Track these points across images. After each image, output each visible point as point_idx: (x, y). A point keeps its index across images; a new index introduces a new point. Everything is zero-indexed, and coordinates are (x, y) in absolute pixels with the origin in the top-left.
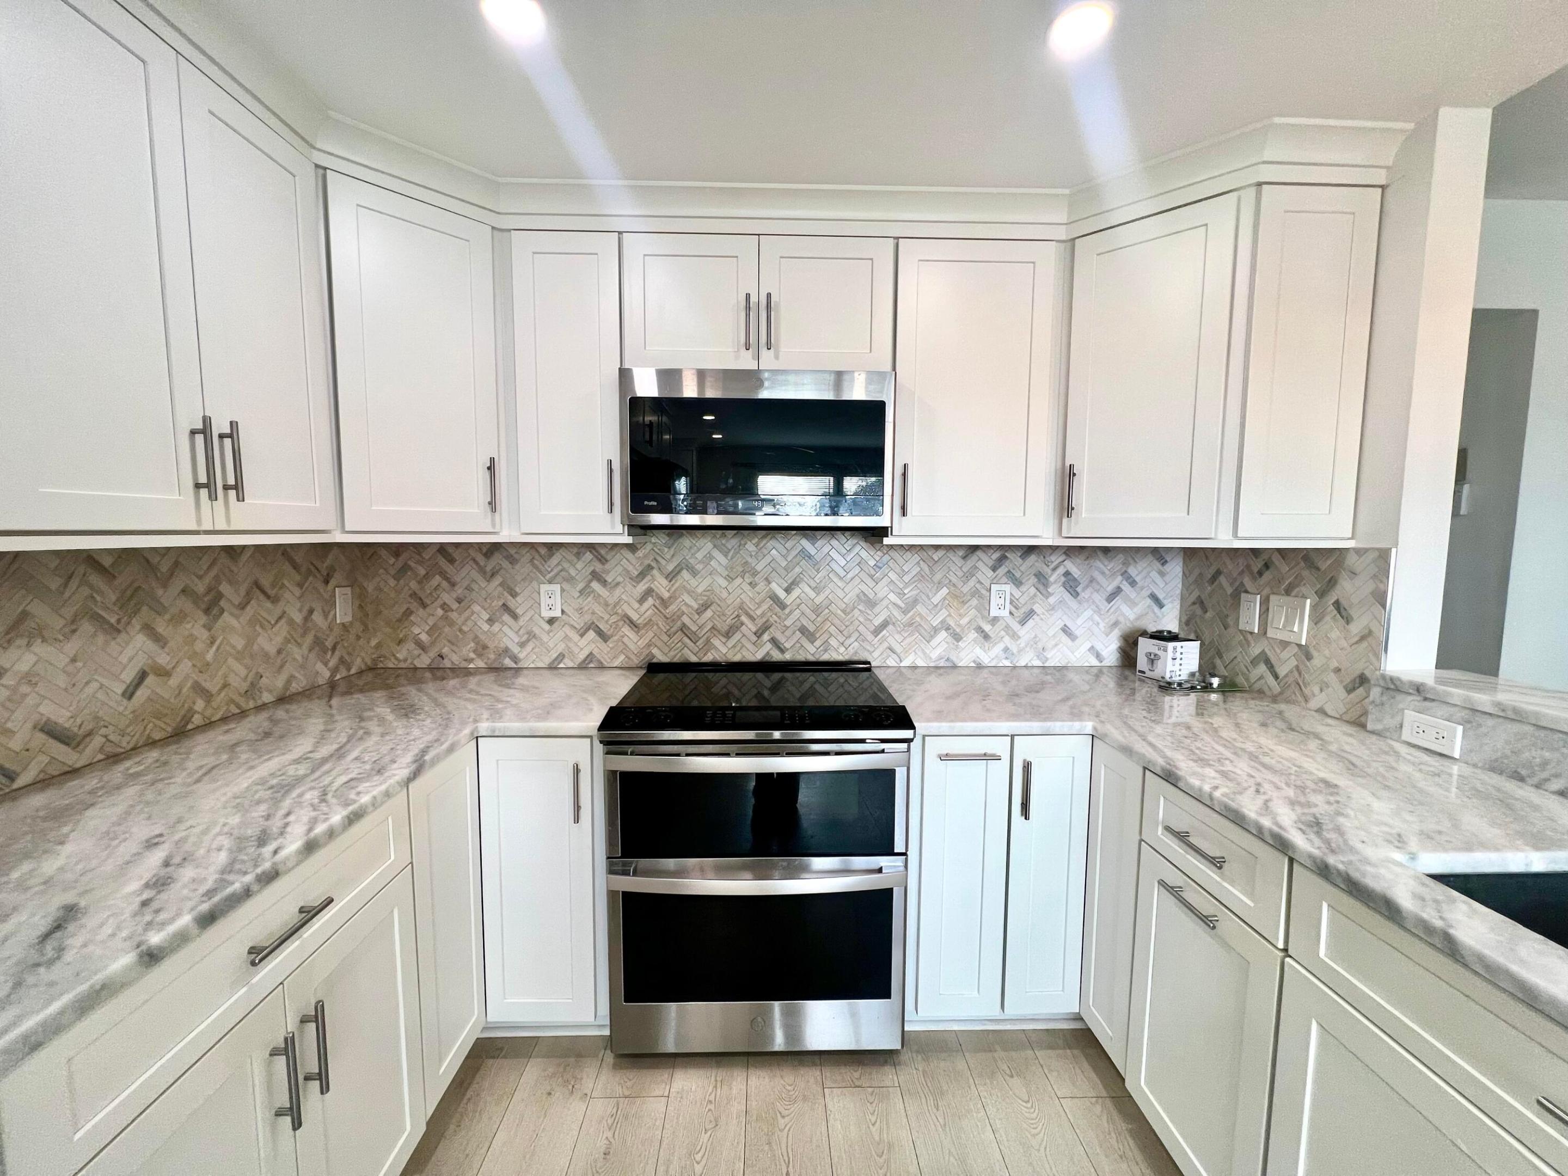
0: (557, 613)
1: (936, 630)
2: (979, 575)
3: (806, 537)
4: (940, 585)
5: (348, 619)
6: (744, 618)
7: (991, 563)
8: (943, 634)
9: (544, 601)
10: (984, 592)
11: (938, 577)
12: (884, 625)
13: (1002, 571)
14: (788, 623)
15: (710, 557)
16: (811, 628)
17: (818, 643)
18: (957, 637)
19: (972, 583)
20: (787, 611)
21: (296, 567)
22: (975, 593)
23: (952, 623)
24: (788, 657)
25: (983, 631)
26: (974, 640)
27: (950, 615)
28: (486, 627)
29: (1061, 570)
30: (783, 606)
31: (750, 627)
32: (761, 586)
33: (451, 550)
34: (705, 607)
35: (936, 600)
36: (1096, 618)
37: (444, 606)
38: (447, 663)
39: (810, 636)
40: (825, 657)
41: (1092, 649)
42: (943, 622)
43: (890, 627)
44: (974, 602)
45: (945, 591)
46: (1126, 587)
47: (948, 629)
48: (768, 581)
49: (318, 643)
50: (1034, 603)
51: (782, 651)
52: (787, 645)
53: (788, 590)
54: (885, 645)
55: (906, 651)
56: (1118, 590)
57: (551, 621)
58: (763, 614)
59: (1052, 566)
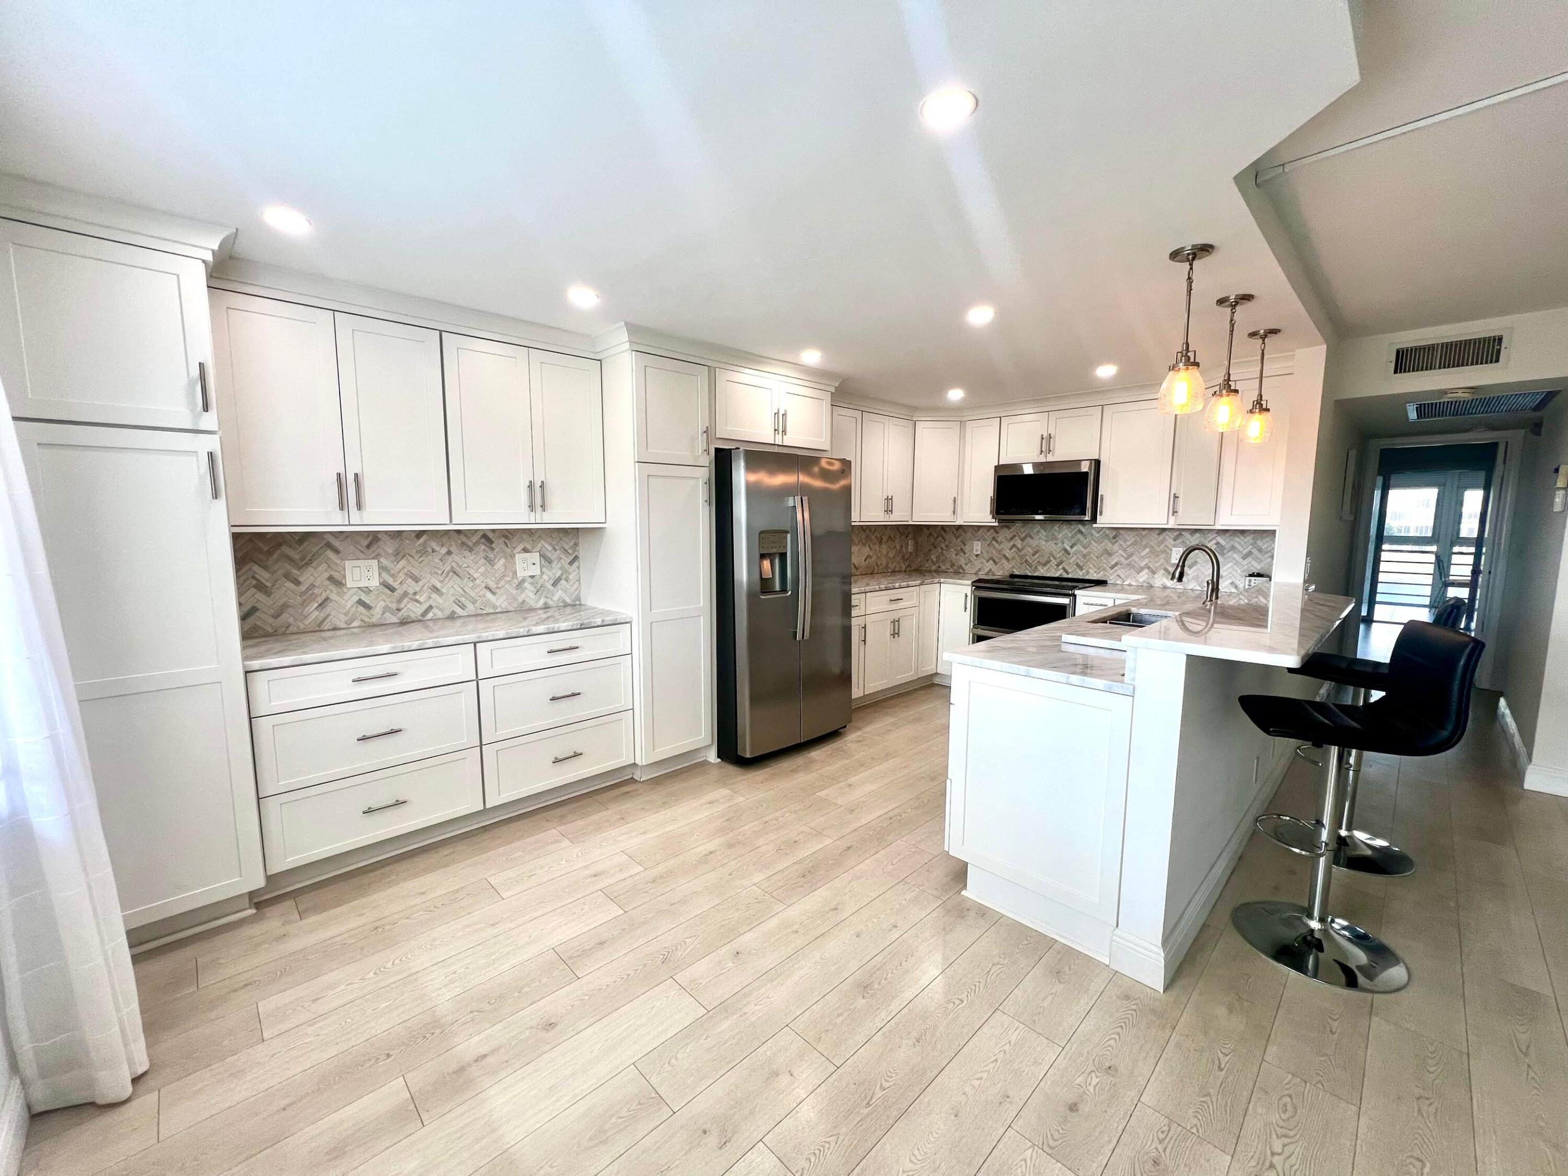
0: (979, 553)
1: (1142, 569)
2: (1166, 543)
3: (1081, 524)
4: (1145, 547)
5: (912, 551)
6: (1051, 558)
7: (1173, 537)
8: (1146, 571)
9: (975, 548)
10: (1168, 551)
11: (1144, 543)
12: (1116, 564)
13: (1179, 541)
14: (1071, 561)
15: (1039, 532)
16: (1081, 564)
17: (1084, 571)
18: (1154, 573)
19: (1162, 547)
20: (1071, 555)
21: (899, 532)
22: (1164, 552)
23: (1151, 566)
24: (1070, 576)
25: (1168, 570)
26: (1163, 574)
27: (1150, 562)
28: (954, 556)
29: (1214, 541)
30: (1069, 554)
31: (1054, 562)
33: (945, 528)
34: (1036, 552)
35: (1143, 554)
36: (1235, 567)
37: (942, 549)
38: (940, 569)
39: (1081, 568)
40: (1087, 577)
41: (1232, 583)
42: (1146, 564)
43: (1119, 566)
44: (1163, 556)
45: (1147, 550)
46: (1255, 551)
47: (1149, 568)
48: (1063, 543)
49: (903, 556)
50: (1198, 558)
51: (1067, 573)
52: (1069, 571)
53: (1071, 547)
54: (1116, 574)
55: (1127, 577)
56: (1250, 553)
57: (977, 556)
58: (1060, 557)
59: (1209, 539)
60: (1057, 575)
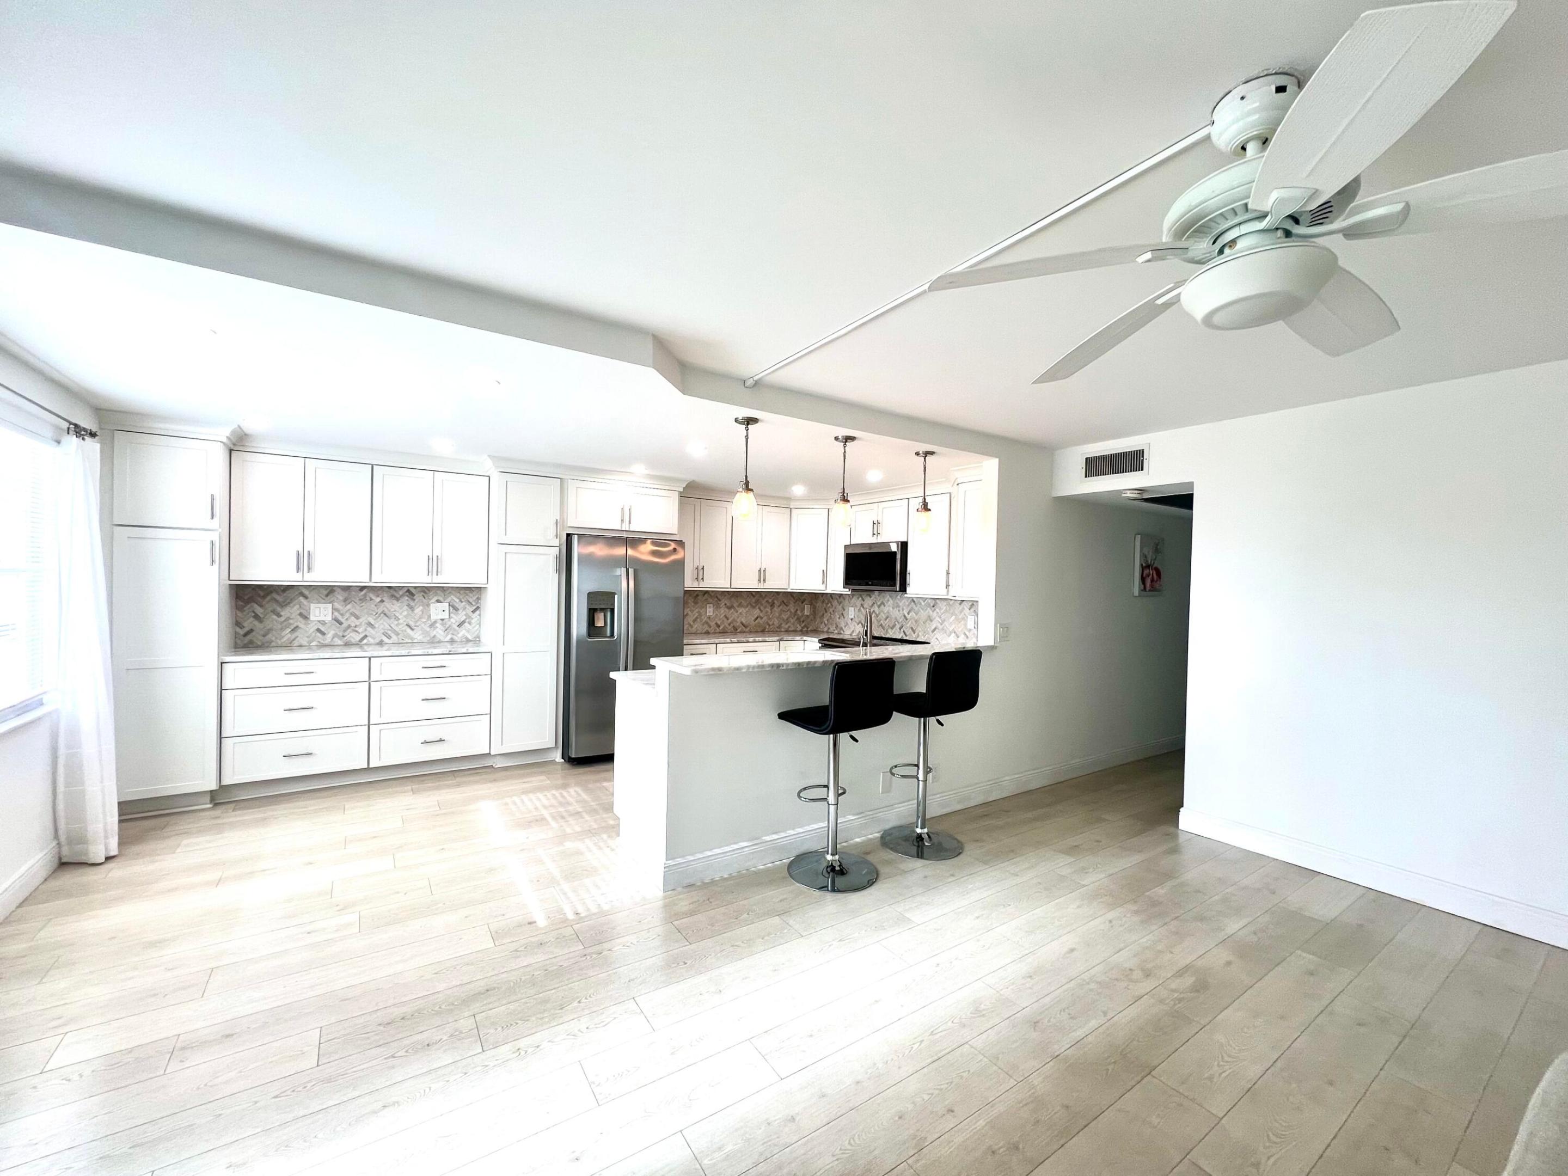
0: (853, 617)
1: (951, 633)
2: (965, 611)
4: (952, 614)
5: (809, 614)
6: (896, 623)
7: (969, 607)
8: (953, 634)
9: (850, 613)
10: (966, 618)
11: (951, 611)
12: (935, 629)
13: (972, 610)
14: (908, 625)
15: (888, 601)
16: (914, 628)
17: (916, 634)
18: (958, 636)
19: (962, 614)
20: (908, 621)
21: (794, 598)
22: (963, 619)
23: (956, 630)
24: (907, 638)
27: (955, 627)
28: (838, 619)
31: (898, 626)
32: (901, 612)
34: (887, 617)
35: (951, 620)
37: (830, 613)
38: (830, 631)
39: (914, 632)
40: (918, 640)
42: (953, 629)
44: (963, 622)
45: (954, 617)
47: (955, 632)
48: (903, 610)
49: (798, 619)
51: (906, 636)
53: (908, 614)
54: (936, 637)
55: (942, 640)
57: (852, 619)
58: (901, 622)
60: (899, 637)
